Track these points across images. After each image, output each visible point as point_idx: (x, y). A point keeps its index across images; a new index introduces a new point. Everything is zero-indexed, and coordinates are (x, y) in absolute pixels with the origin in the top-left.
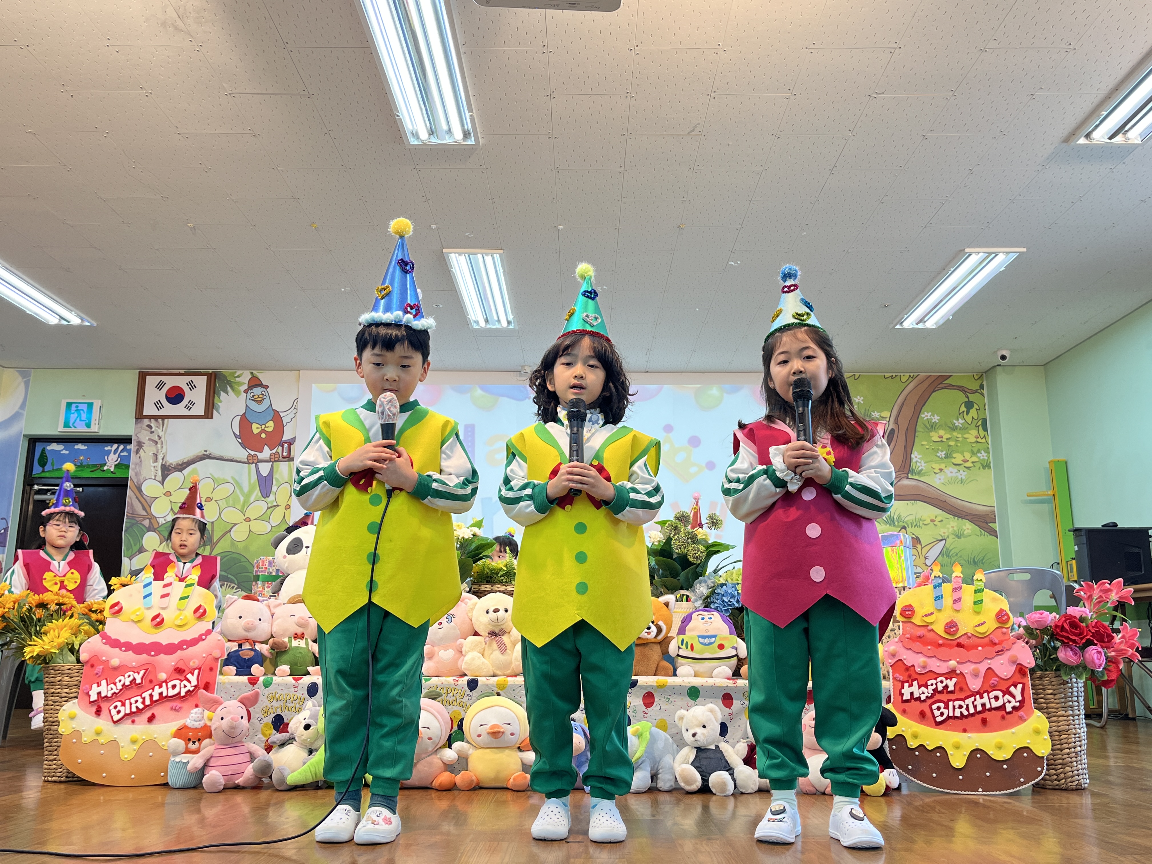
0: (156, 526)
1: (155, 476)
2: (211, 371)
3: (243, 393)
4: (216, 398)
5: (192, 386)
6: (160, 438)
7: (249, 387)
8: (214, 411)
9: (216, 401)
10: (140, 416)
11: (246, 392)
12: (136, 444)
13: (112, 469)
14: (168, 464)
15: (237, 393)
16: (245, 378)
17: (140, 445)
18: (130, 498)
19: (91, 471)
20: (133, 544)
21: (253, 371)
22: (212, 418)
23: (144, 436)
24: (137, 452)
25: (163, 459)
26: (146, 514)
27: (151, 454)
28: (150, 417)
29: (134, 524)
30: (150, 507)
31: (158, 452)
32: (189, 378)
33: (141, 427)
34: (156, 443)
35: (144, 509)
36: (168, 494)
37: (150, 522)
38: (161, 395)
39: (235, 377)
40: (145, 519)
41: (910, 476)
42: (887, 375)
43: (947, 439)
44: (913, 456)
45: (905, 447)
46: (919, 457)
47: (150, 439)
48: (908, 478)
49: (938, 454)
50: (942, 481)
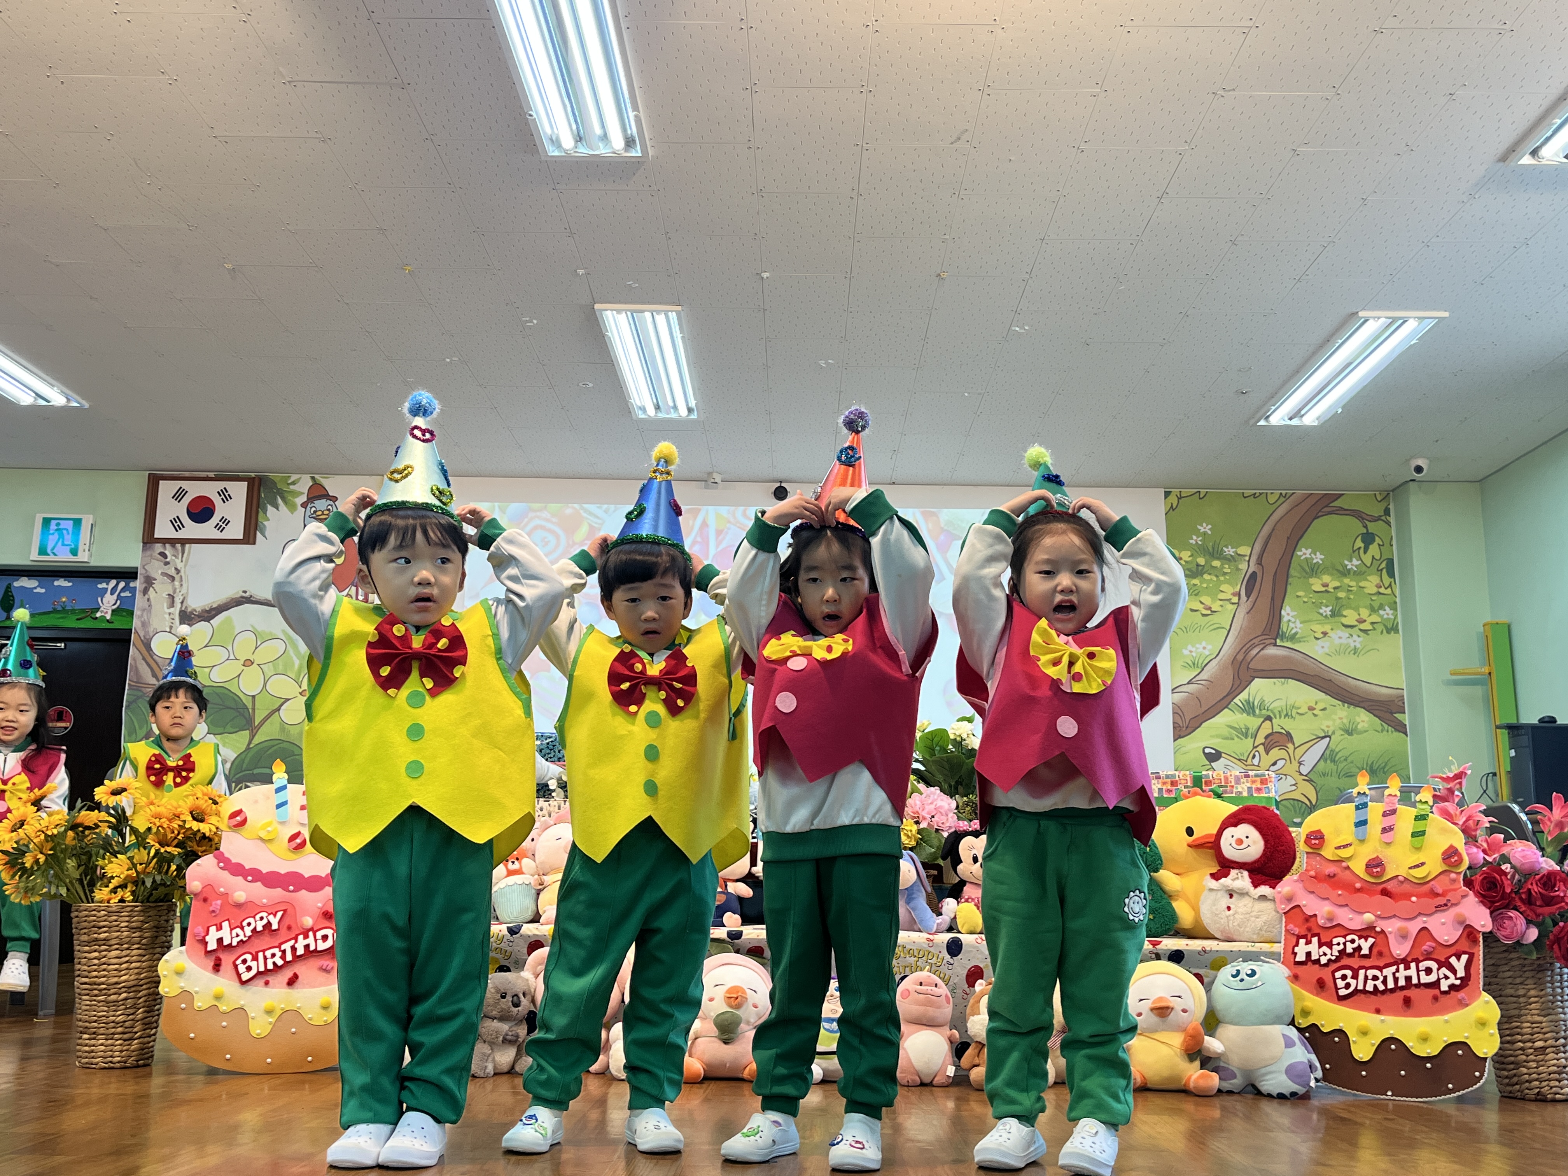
2: (253, 475)
3: (300, 507)
4: (261, 514)
5: (225, 496)
6: (178, 571)
7: (308, 499)
8: (258, 533)
9: (260, 519)
10: (149, 539)
11: (304, 505)
12: (143, 580)
13: (108, 617)
14: (189, 610)
15: (292, 507)
16: (303, 485)
17: (149, 581)
18: (134, 660)
19: (78, 619)
20: (137, 727)
21: (316, 476)
22: (254, 544)
23: (156, 569)
24: (145, 591)
25: (182, 603)
27: (165, 595)
28: (164, 541)
29: (138, 698)
31: (175, 592)
32: (221, 485)
33: (151, 556)
34: (173, 579)
38: (181, 510)
39: (289, 484)
41: (1279, 642)
42: (1248, 492)
43: (1335, 588)
44: (1283, 612)
45: (1273, 599)
46: (1292, 614)
47: (164, 574)
48: (1275, 645)
49: (1321, 611)
50: (1326, 650)
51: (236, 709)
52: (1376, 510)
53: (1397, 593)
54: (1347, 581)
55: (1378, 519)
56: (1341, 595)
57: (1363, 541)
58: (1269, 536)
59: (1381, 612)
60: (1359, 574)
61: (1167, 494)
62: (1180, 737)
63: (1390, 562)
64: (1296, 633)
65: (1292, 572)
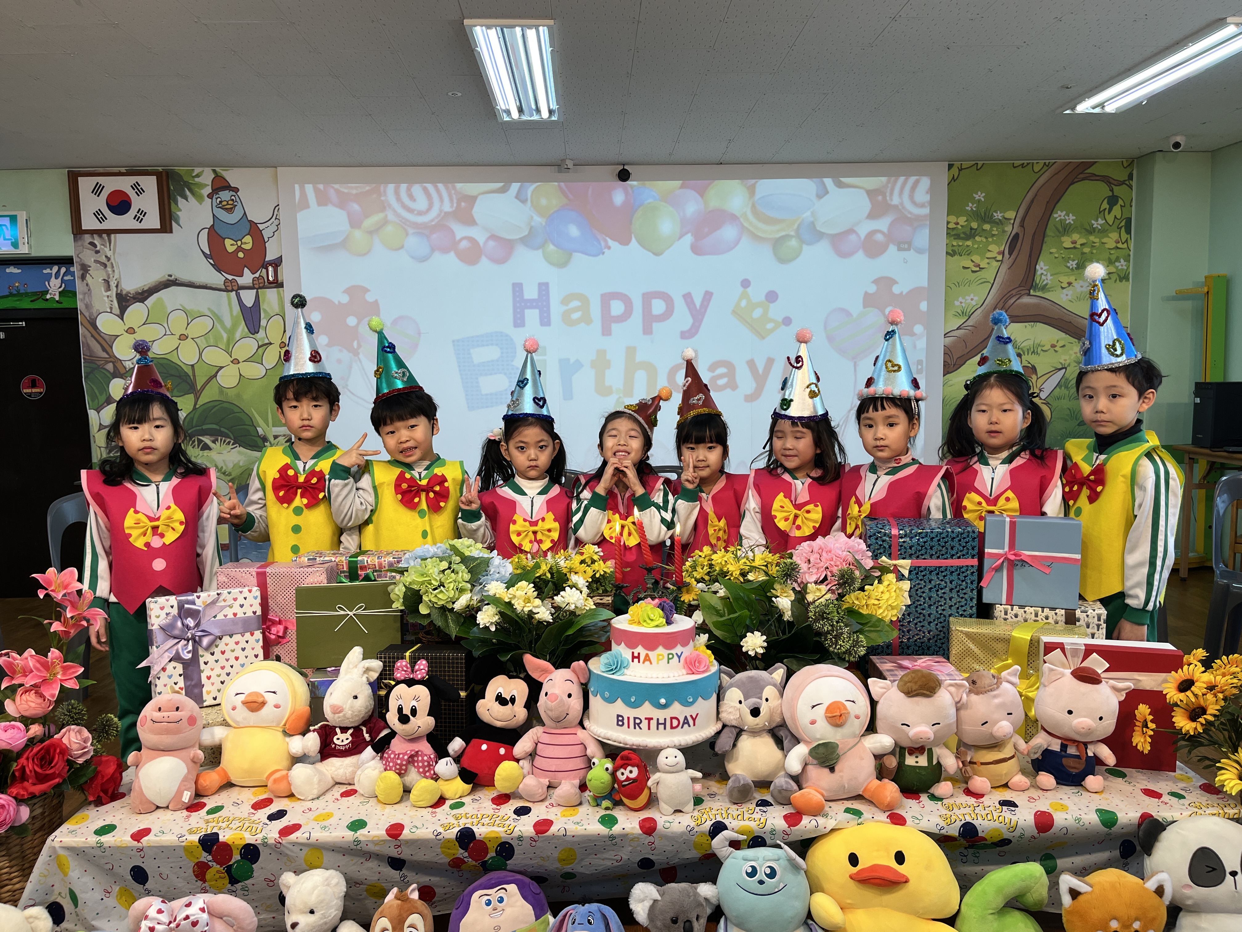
0: (122, 371)
1: (111, 308)
2: (160, 169)
3: (206, 198)
4: (173, 205)
5: (140, 191)
6: (108, 259)
7: (212, 190)
8: (173, 223)
9: (173, 210)
10: (78, 231)
11: (210, 196)
12: (79, 266)
14: (124, 293)
15: (200, 198)
16: (207, 178)
17: (85, 268)
18: (85, 338)
19: (32, 301)
20: (98, 394)
21: (217, 169)
22: (171, 232)
23: (89, 258)
24: (83, 276)
25: (117, 286)
26: (107, 356)
27: (100, 280)
28: (92, 233)
29: (94, 369)
30: (112, 348)
31: (109, 277)
32: (133, 179)
33: (83, 246)
34: (105, 266)
35: (104, 350)
36: (131, 331)
37: (115, 366)
38: (101, 203)
39: (194, 177)
40: (107, 362)
41: (1032, 292)
42: (1017, 163)
43: (1081, 245)
44: (1038, 267)
45: (1030, 256)
46: (1045, 268)
47: (96, 261)
48: (1029, 295)
49: (1069, 265)
50: (1069, 297)
51: (179, 377)
52: (1123, 176)
53: (1132, 248)
54: (1092, 238)
55: (1123, 183)
56: (1086, 250)
57: (1108, 203)
58: (1032, 201)
59: (1117, 264)
60: (1103, 232)
61: (950, 166)
62: (949, 373)
63: (1129, 221)
64: (1046, 285)
65: (1049, 232)
